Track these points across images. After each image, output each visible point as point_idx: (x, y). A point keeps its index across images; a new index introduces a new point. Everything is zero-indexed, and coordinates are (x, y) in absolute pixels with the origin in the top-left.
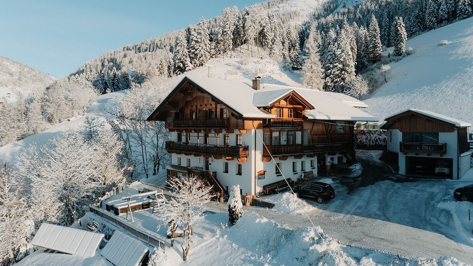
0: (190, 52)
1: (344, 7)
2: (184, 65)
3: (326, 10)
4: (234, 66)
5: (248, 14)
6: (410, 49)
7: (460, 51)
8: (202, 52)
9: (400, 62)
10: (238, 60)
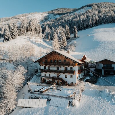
0: (10, 33)
1: (51, 19)
2: (8, 38)
3: (45, 19)
4: (27, 39)
5: (31, 21)
6: (78, 36)
7: (95, 39)
8: (15, 34)
9: (76, 40)
10: (28, 37)
